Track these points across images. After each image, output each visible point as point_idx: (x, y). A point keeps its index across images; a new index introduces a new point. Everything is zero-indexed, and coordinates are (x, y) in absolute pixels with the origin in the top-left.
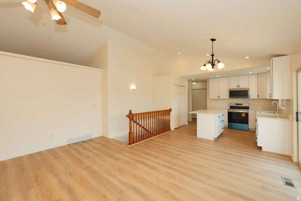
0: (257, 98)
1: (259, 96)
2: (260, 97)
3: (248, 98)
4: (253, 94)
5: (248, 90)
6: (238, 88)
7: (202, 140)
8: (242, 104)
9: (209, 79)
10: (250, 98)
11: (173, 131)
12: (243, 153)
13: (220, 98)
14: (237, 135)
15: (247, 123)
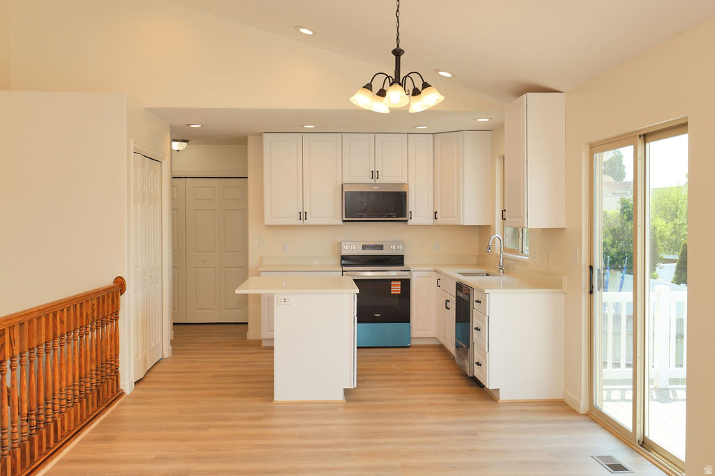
0: (429, 220)
1: (438, 215)
2: (440, 221)
3: (407, 221)
4: (419, 208)
5: (406, 192)
6: (372, 181)
7: (301, 409)
8: (381, 247)
9: (260, 135)
10: (410, 222)
11: (131, 396)
12: (467, 422)
13: (310, 221)
14: (395, 368)
15: (405, 317)
